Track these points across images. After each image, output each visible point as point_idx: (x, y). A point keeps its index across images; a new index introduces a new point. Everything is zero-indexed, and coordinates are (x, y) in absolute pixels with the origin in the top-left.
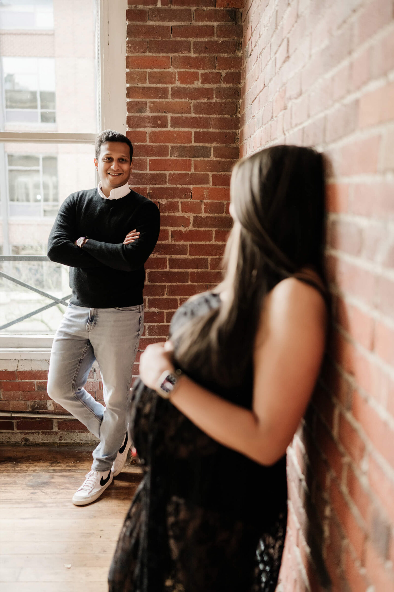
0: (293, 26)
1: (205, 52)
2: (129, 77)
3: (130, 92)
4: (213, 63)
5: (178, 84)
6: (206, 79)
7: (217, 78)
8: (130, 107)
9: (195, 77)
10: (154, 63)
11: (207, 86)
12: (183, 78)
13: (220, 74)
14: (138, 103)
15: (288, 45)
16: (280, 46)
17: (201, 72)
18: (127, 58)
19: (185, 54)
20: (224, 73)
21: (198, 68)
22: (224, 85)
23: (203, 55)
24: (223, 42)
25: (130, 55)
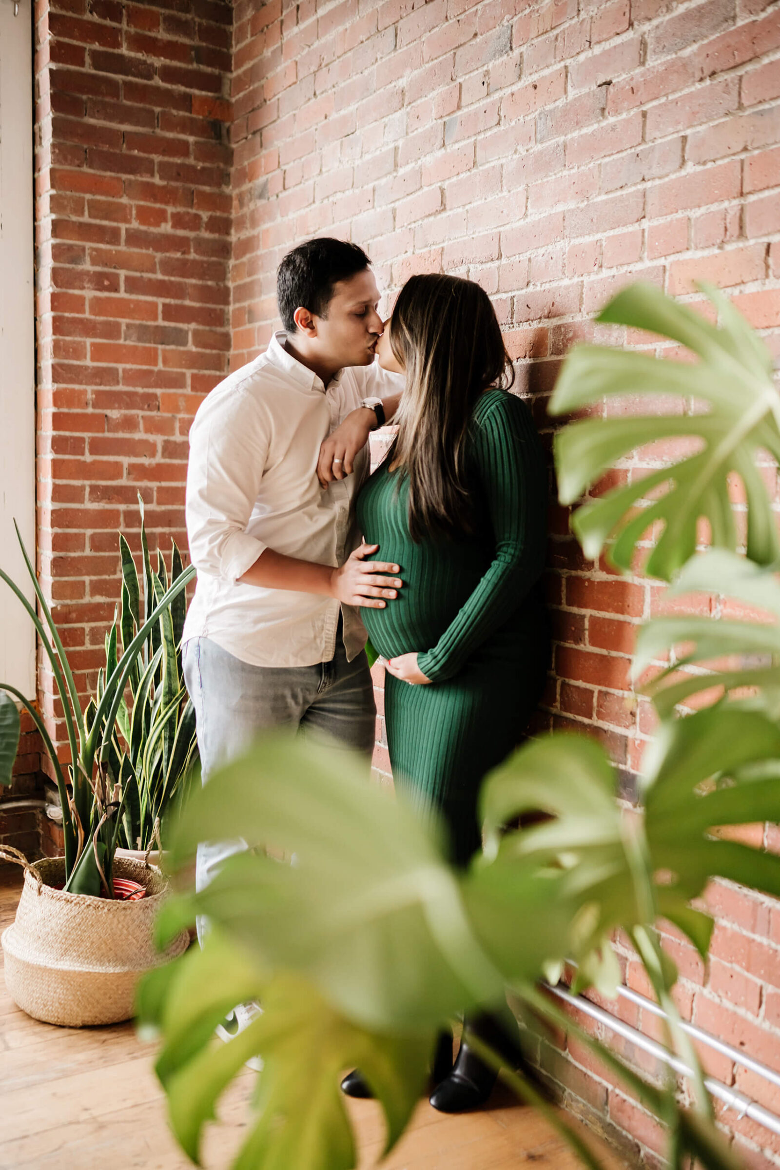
1: (177, 180)
2: (56, 203)
3: (57, 229)
4: (189, 198)
5: (135, 225)
6: (179, 221)
7: (194, 223)
8: (58, 253)
9: (161, 217)
10: (96, 186)
11: (181, 233)
12: (144, 215)
13: (197, 217)
14: (70, 248)
17: (170, 209)
18: (52, 171)
19: (146, 179)
20: (205, 215)
21: (167, 203)
22: (206, 235)
23: (174, 184)
24: (203, 169)
25: (57, 166)
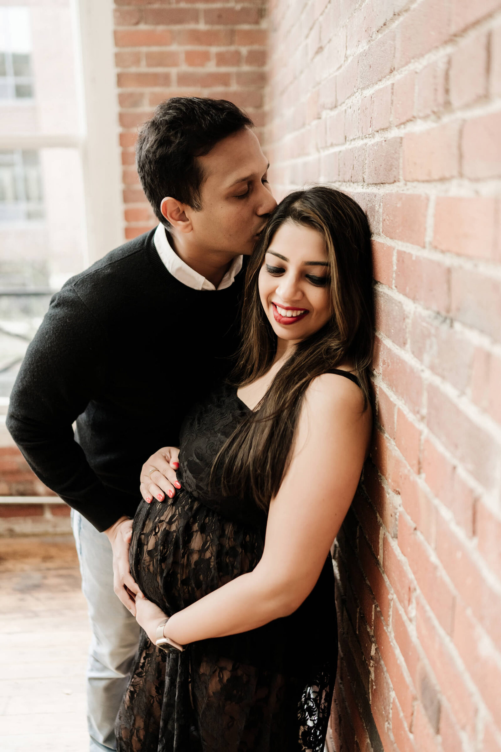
0: (326, 7)
1: (218, 23)
2: (119, 59)
3: (121, 79)
4: (231, 37)
5: (184, 68)
6: (222, 59)
7: (236, 59)
8: (123, 99)
9: (205, 57)
10: (150, 40)
11: (223, 69)
12: (191, 58)
13: (238, 53)
14: (131, 95)
15: (320, 32)
16: (311, 29)
17: (214, 50)
18: (115, 33)
19: (192, 26)
20: (244, 50)
21: (210, 44)
22: (246, 68)
23: (217, 27)
24: (243, 9)
25: (121, 28)
